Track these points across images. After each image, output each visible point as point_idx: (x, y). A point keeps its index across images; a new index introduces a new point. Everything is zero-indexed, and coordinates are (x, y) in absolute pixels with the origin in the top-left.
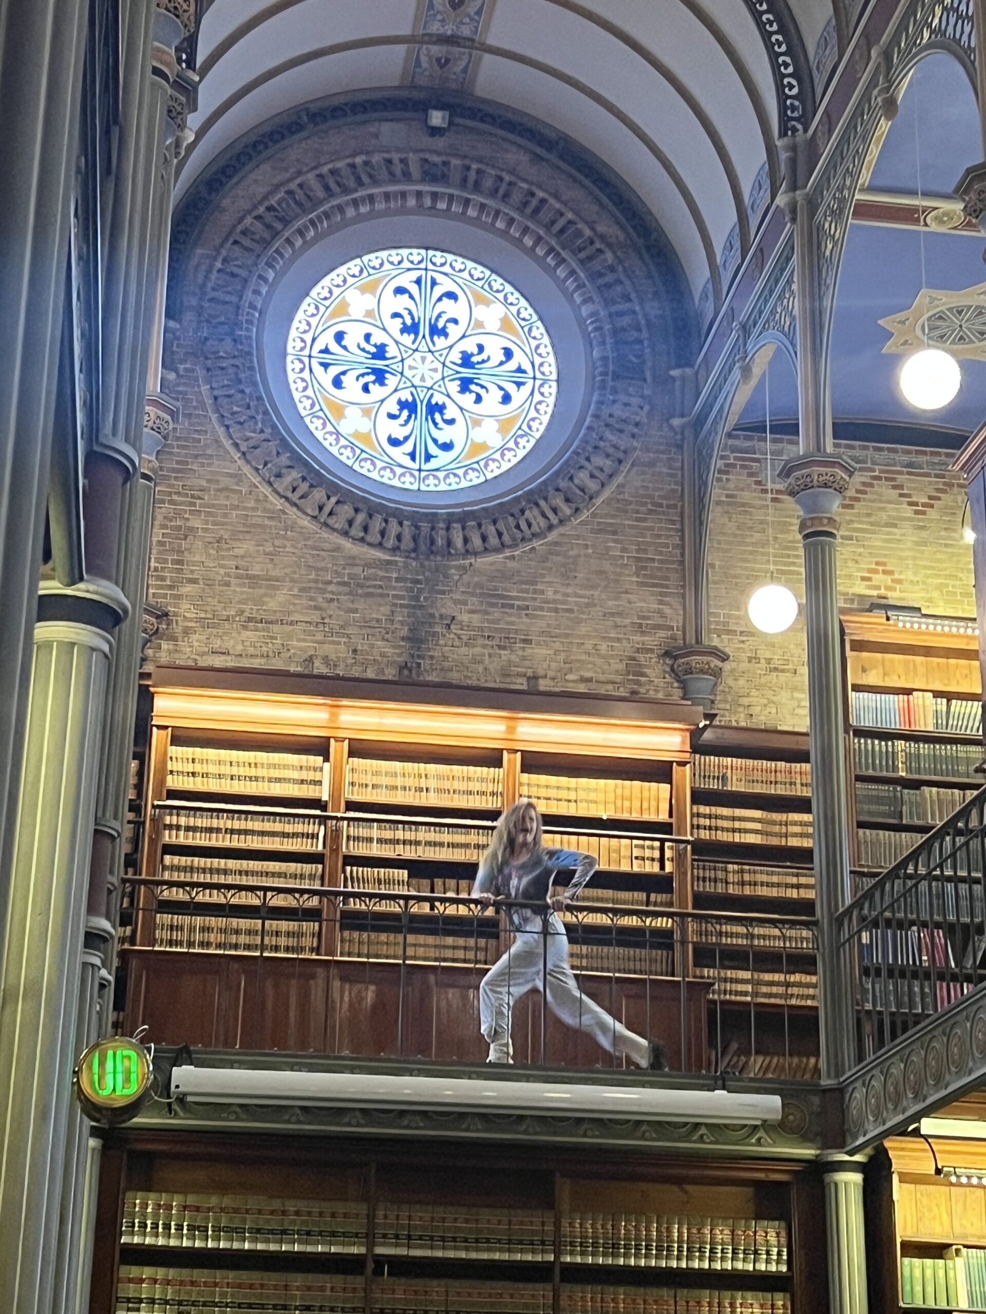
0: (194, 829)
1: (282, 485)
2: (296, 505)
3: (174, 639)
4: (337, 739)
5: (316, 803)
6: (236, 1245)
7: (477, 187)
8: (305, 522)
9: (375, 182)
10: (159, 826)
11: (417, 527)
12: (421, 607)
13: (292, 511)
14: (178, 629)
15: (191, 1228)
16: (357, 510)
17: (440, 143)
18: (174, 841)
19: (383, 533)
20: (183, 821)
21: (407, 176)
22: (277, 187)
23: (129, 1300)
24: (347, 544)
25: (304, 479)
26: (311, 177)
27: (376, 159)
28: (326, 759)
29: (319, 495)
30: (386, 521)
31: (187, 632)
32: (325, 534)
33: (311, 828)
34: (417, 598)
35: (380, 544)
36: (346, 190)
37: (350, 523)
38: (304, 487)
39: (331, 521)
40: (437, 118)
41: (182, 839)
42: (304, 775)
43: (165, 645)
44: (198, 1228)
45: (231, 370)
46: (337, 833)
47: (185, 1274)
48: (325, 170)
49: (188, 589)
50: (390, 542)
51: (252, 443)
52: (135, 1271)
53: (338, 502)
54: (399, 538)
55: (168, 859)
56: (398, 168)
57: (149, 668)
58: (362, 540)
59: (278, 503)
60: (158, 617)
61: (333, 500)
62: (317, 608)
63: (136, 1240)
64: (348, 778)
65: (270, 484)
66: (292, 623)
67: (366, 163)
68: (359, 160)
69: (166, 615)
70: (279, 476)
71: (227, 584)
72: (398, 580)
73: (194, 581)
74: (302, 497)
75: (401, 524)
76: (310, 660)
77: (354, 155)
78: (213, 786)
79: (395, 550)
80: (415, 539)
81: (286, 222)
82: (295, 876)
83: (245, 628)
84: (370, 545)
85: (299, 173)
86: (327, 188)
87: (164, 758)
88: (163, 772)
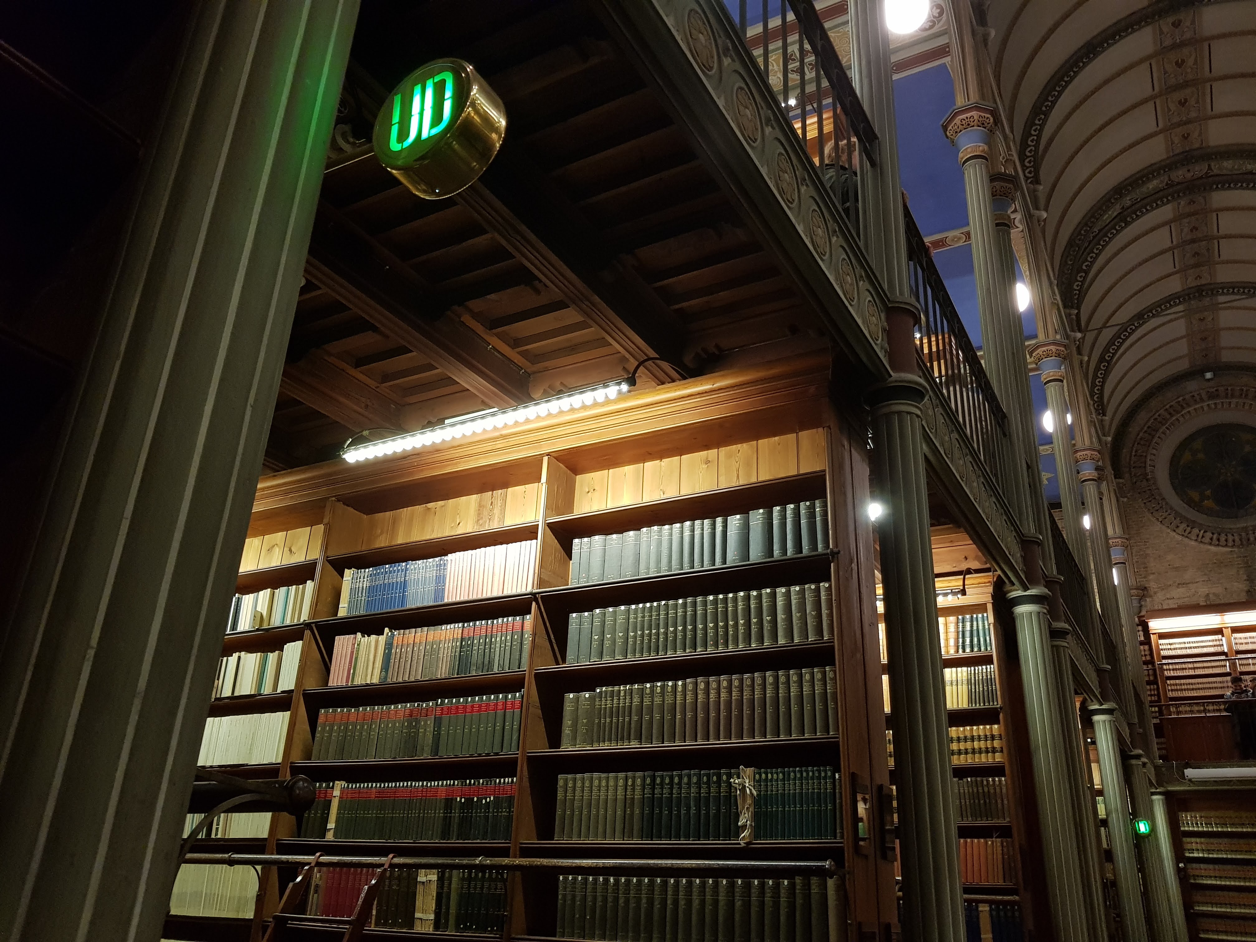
0: (1176, 669)
1: (1180, 531)
2: (1187, 537)
3: (1151, 596)
4: (1225, 628)
5: (1223, 653)
6: (1225, 830)
7: (1233, 396)
8: (1193, 543)
9: (1189, 405)
10: (1162, 670)
11: (1240, 535)
12: (1250, 566)
13: (1186, 540)
14: (1152, 593)
15: (1206, 824)
16: (1213, 534)
17: (1211, 384)
18: (1169, 675)
19: (1226, 540)
20: (1171, 667)
21: (1202, 400)
22: (1149, 420)
23: (1189, 850)
24: (1213, 548)
25: (1188, 526)
26: (1162, 411)
27: (1187, 397)
28: (1223, 636)
29: (1196, 531)
30: (1226, 535)
31: (1155, 593)
32: (1202, 545)
33: (1223, 663)
34: (1247, 563)
35: (1226, 545)
36: (1178, 412)
37: (1211, 539)
38: (1189, 529)
39: (1203, 540)
40: (1209, 375)
41: (1172, 674)
42: (1215, 643)
43: (1148, 600)
44: (1209, 824)
45: (1148, 492)
46: (1235, 664)
47: (1208, 840)
48: (1168, 407)
49: (1151, 577)
50: (1230, 543)
51: (1163, 517)
52: (1188, 840)
53: (1204, 532)
54: (1234, 541)
55: (1168, 682)
56: (1197, 398)
57: (1143, 613)
58: (1218, 545)
59: (1180, 538)
60: (1142, 590)
61: (1202, 532)
62: (1205, 575)
63: (1186, 829)
64: (1233, 641)
65: (1174, 531)
66: (1197, 582)
67: (1184, 400)
68: (1180, 399)
69: (1146, 588)
70: (1178, 527)
71: (1167, 572)
72: (1237, 557)
73: (1153, 574)
74: (1190, 533)
75: (1233, 535)
76: (1208, 595)
77: (1178, 398)
78: (1179, 652)
79: (1232, 546)
80: (1241, 540)
81: (1157, 431)
82: (1221, 682)
83: (1178, 587)
84: (1223, 546)
85: (1157, 411)
86: (1170, 414)
87: (1158, 645)
88: (1159, 650)
